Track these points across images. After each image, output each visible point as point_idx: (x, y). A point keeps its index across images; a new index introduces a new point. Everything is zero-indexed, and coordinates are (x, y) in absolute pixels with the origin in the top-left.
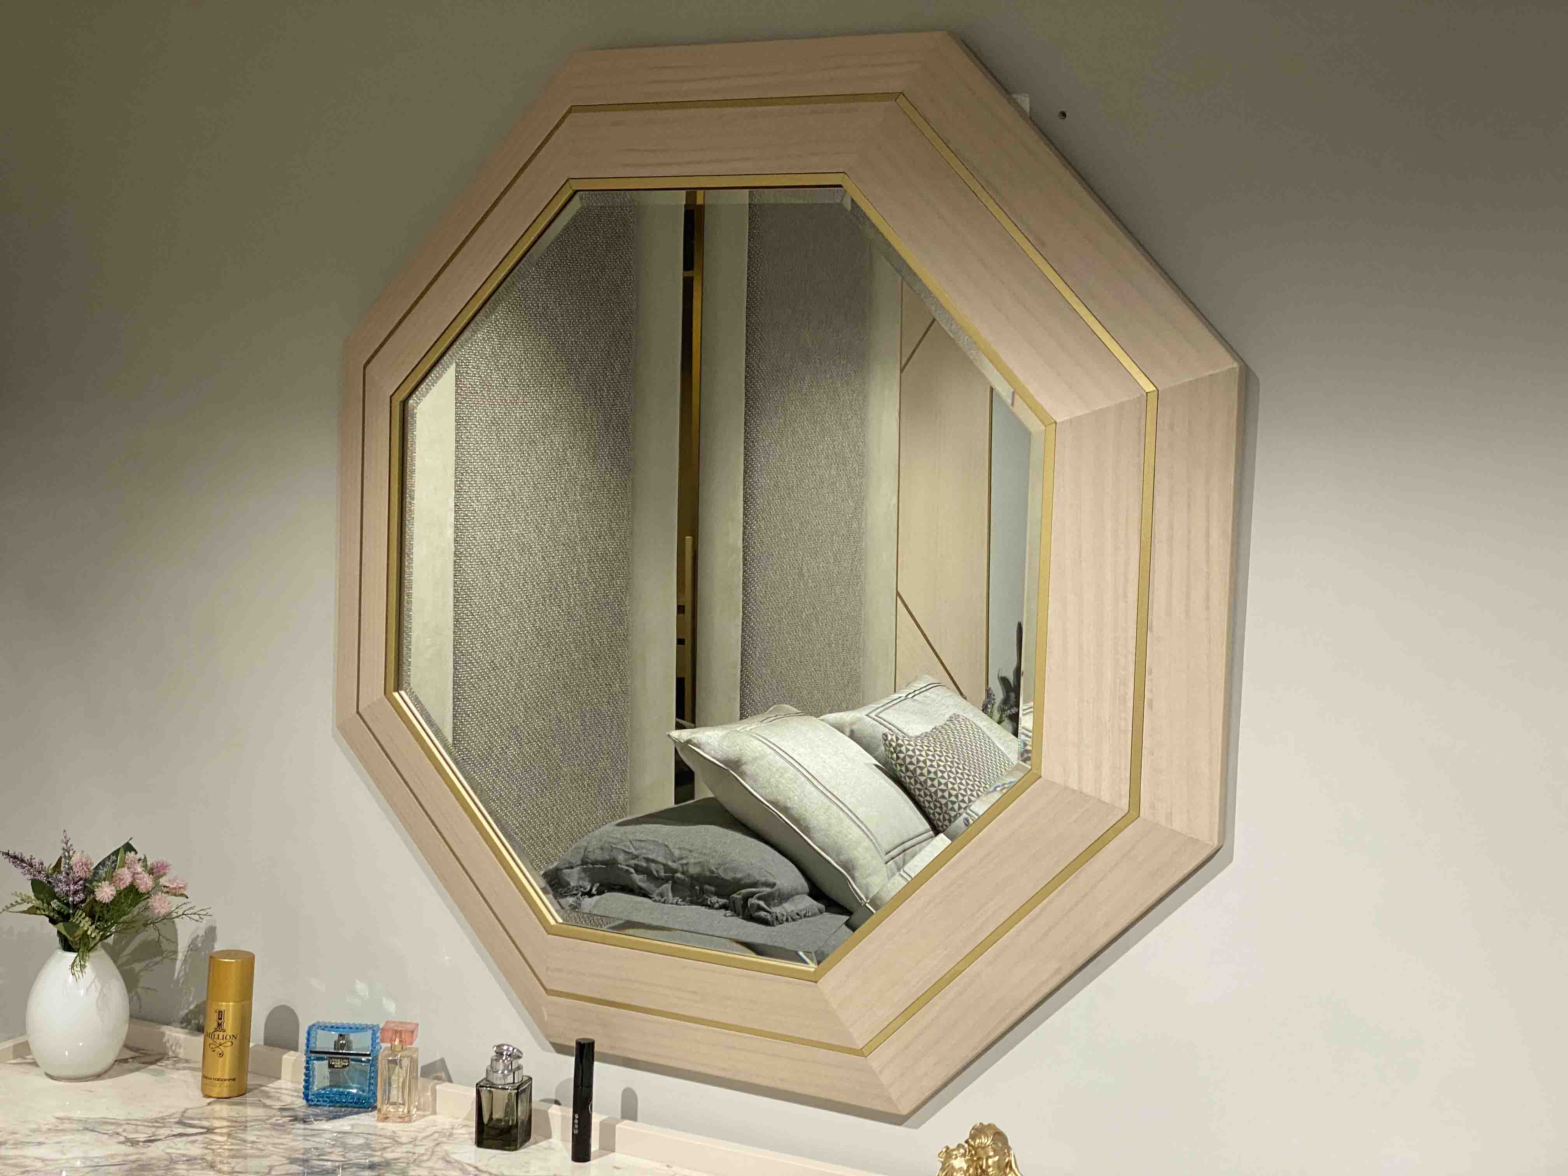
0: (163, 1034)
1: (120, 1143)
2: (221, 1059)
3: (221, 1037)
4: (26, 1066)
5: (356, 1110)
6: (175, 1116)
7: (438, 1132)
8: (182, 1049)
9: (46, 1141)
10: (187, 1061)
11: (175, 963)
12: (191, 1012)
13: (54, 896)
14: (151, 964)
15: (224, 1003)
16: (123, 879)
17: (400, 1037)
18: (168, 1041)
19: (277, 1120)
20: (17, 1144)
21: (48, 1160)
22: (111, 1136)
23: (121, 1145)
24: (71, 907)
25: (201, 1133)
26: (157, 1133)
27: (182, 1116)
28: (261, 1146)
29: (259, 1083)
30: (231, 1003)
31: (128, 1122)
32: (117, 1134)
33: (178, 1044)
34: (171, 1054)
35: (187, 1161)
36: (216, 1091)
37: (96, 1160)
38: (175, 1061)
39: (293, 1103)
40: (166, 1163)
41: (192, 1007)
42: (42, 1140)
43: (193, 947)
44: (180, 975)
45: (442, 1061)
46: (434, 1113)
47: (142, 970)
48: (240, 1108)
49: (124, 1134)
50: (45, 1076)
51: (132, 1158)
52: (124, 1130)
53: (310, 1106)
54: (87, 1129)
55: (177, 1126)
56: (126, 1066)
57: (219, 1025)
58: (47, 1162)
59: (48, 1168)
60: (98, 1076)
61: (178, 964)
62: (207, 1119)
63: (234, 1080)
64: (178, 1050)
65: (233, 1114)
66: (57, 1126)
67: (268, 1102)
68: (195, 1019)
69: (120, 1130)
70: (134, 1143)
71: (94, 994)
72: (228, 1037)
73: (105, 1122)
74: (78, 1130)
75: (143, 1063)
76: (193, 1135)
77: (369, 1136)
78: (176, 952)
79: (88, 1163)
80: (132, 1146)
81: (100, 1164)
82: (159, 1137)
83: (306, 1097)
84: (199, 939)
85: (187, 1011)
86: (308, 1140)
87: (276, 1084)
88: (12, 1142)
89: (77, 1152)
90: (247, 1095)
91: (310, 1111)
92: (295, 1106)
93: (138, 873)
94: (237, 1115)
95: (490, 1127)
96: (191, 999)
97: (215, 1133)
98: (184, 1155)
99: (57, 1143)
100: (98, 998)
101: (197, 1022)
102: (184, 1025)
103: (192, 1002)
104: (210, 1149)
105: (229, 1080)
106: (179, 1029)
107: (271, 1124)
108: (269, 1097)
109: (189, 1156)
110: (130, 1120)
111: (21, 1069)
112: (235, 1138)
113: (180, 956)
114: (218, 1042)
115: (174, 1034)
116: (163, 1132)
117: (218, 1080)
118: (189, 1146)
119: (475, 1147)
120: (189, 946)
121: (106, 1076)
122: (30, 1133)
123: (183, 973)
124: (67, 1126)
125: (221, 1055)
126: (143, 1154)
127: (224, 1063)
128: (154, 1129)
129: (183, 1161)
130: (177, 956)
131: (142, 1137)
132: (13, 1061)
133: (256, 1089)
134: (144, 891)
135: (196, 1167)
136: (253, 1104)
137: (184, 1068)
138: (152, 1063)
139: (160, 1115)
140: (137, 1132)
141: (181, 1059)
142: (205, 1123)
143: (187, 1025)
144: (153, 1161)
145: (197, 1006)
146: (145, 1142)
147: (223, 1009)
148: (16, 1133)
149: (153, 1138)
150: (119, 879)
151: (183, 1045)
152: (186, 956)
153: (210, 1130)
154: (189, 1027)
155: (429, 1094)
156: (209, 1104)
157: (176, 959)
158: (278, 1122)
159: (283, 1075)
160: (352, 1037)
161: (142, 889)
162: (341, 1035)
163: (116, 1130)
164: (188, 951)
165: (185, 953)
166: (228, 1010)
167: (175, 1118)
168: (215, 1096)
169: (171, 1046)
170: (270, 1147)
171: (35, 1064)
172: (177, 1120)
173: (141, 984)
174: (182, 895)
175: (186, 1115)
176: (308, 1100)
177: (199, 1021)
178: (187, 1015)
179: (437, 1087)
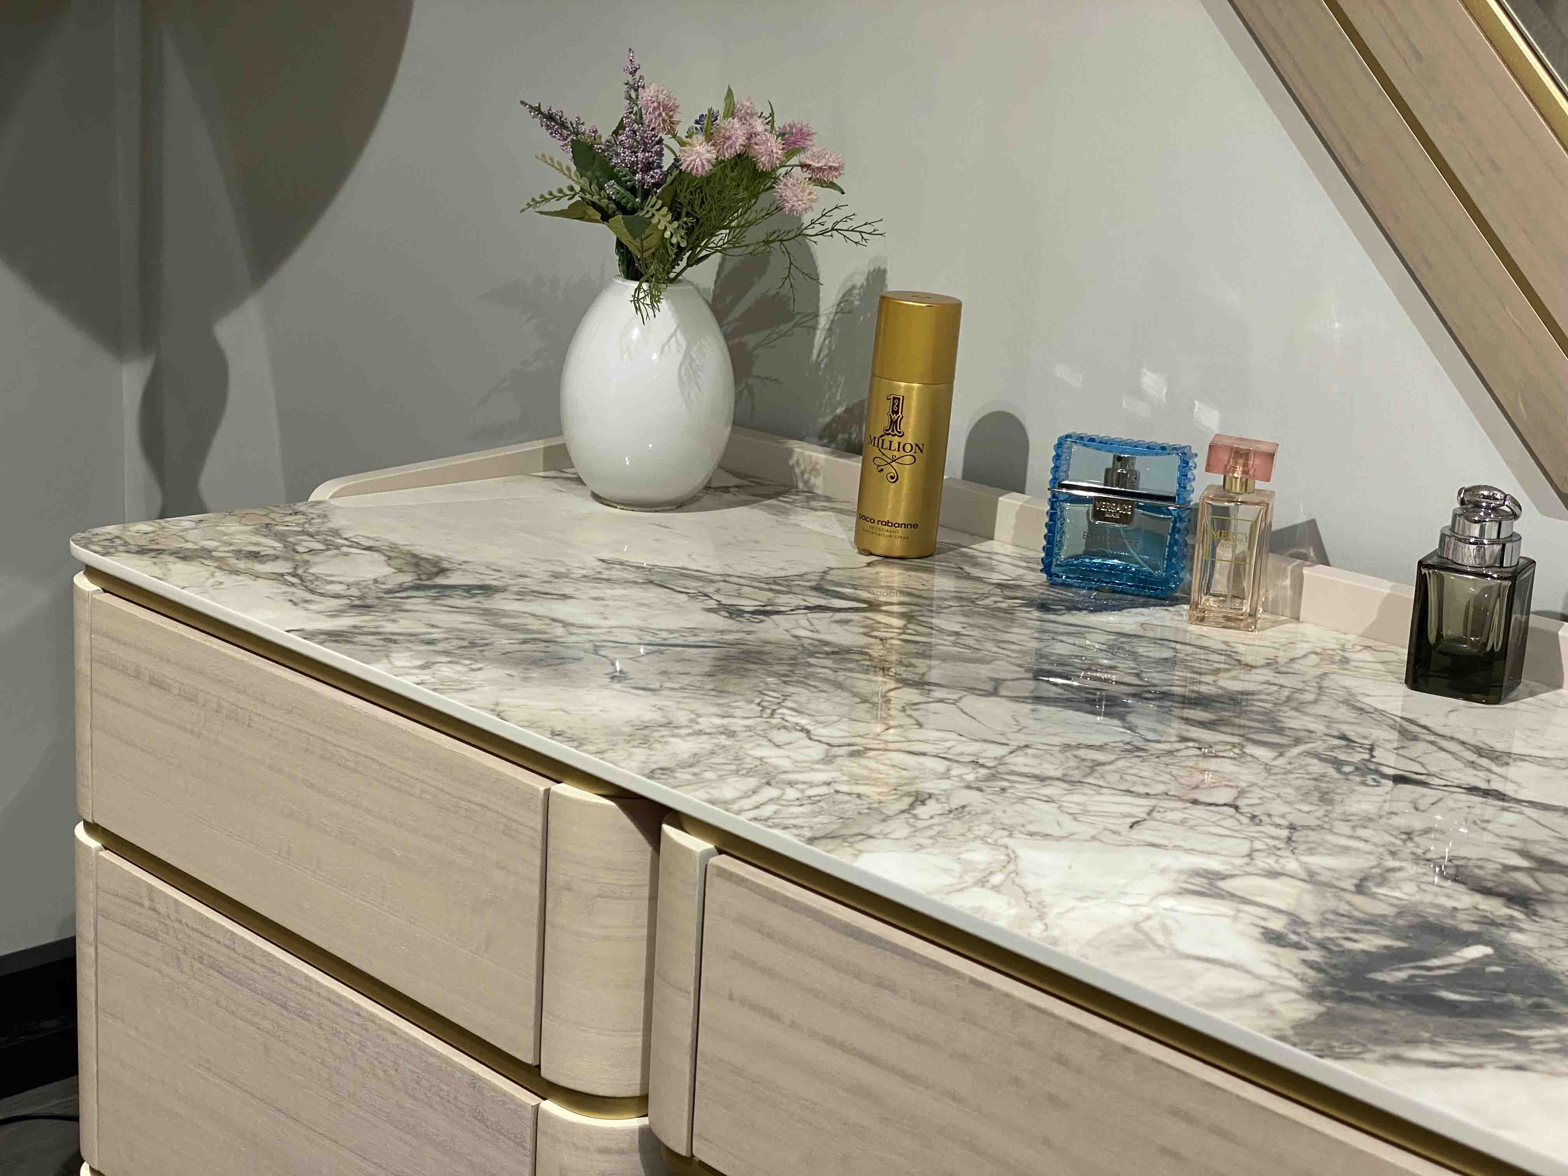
0: (790, 452)
1: (710, 610)
2: (893, 486)
3: (895, 446)
4: (563, 482)
5: (1141, 600)
6: (809, 577)
7: (1316, 654)
8: (821, 478)
9: (577, 594)
10: (829, 499)
11: (815, 333)
12: (837, 419)
13: (611, 174)
14: (775, 336)
15: (903, 384)
16: (729, 138)
17: (1245, 465)
18: (798, 463)
19: (996, 602)
20: (522, 594)
21: (573, 625)
22: (692, 597)
23: (711, 615)
24: (639, 194)
25: (856, 610)
26: (777, 601)
27: (822, 578)
28: (971, 642)
29: (956, 542)
30: (916, 385)
31: (726, 578)
32: (705, 595)
33: (814, 470)
34: (801, 485)
35: (833, 653)
36: (882, 544)
37: (665, 635)
38: (807, 497)
39: (1020, 577)
40: (793, 653)
41: (839, 411)
42: (567, 591)
43: (844, 307)
44: (822, 355)
45: (1312, 524)
46: (1296, 618)
47: (757, 346)
48: (925, 576)
49: (716, 597)
50: (590, 498)
51: (730, 637)
52: (718, 591)
53: (1053, 585)
54: (651, 582)
55: (814, 593)
56: (726, 496)
57: (894, 423)
58: (574, 630)
59: (573, 638)
60: (679, 505)
61: (819, 336)
62: (866, 588)
63: (915, 526)
64: (813, 481)
65: (911, 584)
66: (600, 573)
67: (975, 572)
68: (843, 433)
69: (710, 589)
70: (734, 613)
71: (676, 356)
72: (908, 448)
73: (683, 574)
74: (636, 583)
75: (754, 495)
76: (840, 610)
77: (1178, 646)
78: (816, 315)
79: (649, 638)
80: (730, 617)
81: (669, 642)
82: (782, 609)
83: (1047, 568)
84: (856, 292)
85: (828, 419)
86: (1062, 641)
87: (985, 546)
88: (516, 589)
89: (631, 618)
90: (937, 557)
91: (1054, 593)
92: (1024, 583)
93: (756, 134)
94: (921, 587)
95: (1440, 652)
96: (838, 398)
97: (881, 611)
98: (827, 643)
99: (596, 599)
100: (681, 364)
101: (846, 436)
102: (825, 441)
103: (839, 404)
104: (876, 637)
105: (906, 526)
106: (815, 447)
107: (986, 607)
108: (976, 565)
109: (835, 645)
110: (729, 576)
111: (554, 484)
112: (920, 623)
113: (823, 322)
114: (889, 454)
115: (807, 453)
116: (785, 601)
117: (887, 524)
118: (836, 628)
119: (1404, 689)
120: (839, 305)
121: (693, 506)
122: (550, 579)
123: (825, 352)
124: (616, 573)
125: (895, 479)
126: (749, 633)
127: (898, 492)
128: (770, 595)
129: (827, 653)
130: (817, 323)
131: (749, 605)
132: (542, 474)
133: (951, 550)
134: (768, 168)
135: (851, 665)
136: (946, 572)
137: (825, 509)
138: (769, 497)
139: (782, 574)
140: (740, 595)
141: (818, 495)
142: (864, 595)
143: (830, 442)
144: (768, 648)
145: (847, 410)
146: (753, 613)
147: (901, 393)
148: (525, 576)
149: (768, 608)
150: (724, 137)
151: (821, 472)
152: (833, 321)
153: (873, 606)
154: (833, 446)
155: (1288, 582)
156: (869, 564)
157: (815, 328)
158: (999, 605)
159: (997, 535)
160: (1141, 464)
161: (764, 162)
162: (1119, 459)
163: (701, 589)
164: (836, 313)
165: (831, 317)
166: (910, 397)
167: (809, 581)
168: (879, 552)
169: (803, 473)
170: (990, 646)
171: (579, 481)
172: (813, 584)
173: (755, 371)
174: (833, 185)
175: (829, 577)
176: (1050, 574)
177: (850, 434)
178: (829, 425)
179: (1306, 571)
